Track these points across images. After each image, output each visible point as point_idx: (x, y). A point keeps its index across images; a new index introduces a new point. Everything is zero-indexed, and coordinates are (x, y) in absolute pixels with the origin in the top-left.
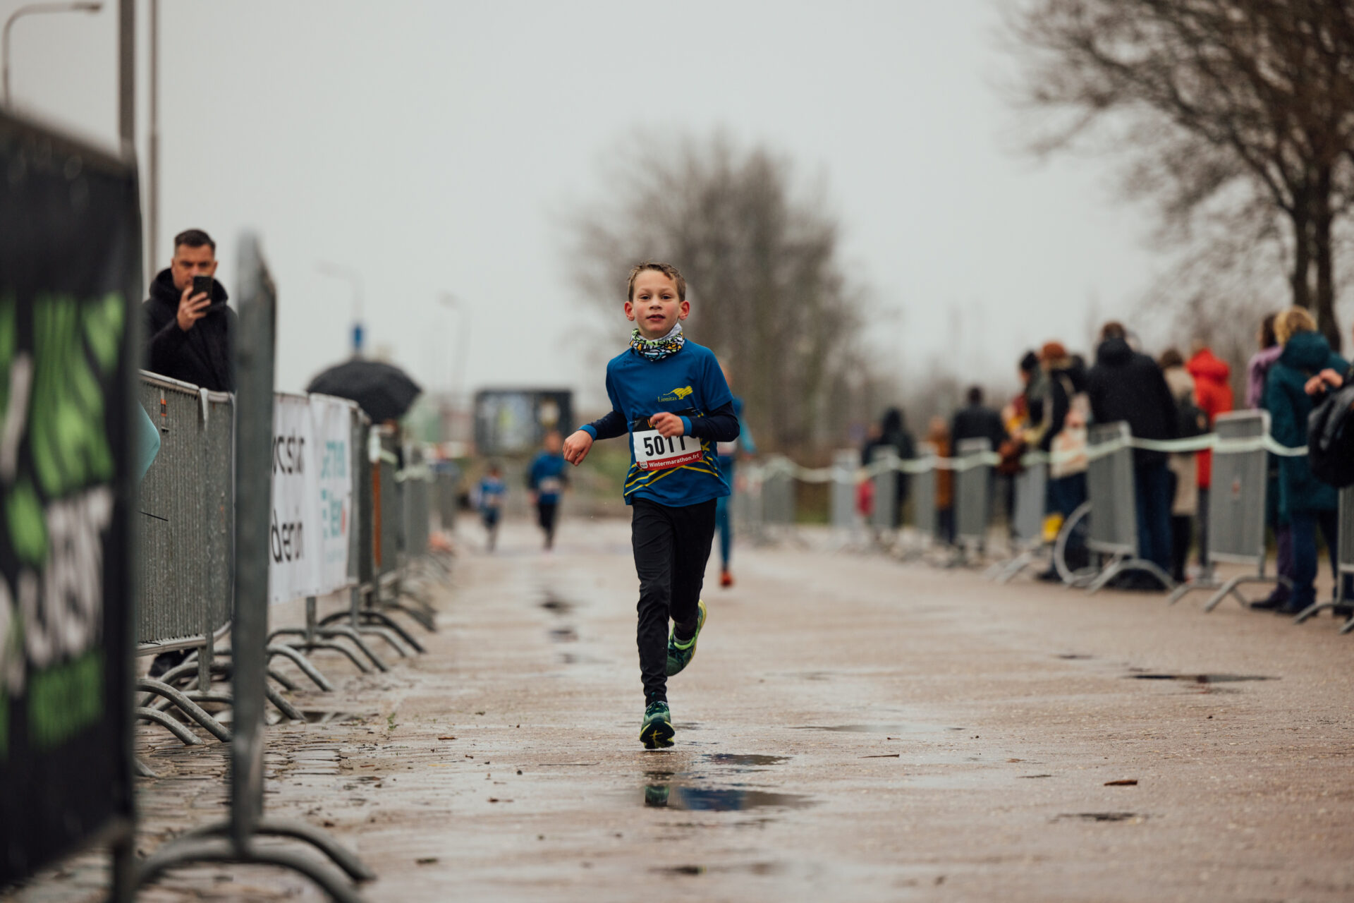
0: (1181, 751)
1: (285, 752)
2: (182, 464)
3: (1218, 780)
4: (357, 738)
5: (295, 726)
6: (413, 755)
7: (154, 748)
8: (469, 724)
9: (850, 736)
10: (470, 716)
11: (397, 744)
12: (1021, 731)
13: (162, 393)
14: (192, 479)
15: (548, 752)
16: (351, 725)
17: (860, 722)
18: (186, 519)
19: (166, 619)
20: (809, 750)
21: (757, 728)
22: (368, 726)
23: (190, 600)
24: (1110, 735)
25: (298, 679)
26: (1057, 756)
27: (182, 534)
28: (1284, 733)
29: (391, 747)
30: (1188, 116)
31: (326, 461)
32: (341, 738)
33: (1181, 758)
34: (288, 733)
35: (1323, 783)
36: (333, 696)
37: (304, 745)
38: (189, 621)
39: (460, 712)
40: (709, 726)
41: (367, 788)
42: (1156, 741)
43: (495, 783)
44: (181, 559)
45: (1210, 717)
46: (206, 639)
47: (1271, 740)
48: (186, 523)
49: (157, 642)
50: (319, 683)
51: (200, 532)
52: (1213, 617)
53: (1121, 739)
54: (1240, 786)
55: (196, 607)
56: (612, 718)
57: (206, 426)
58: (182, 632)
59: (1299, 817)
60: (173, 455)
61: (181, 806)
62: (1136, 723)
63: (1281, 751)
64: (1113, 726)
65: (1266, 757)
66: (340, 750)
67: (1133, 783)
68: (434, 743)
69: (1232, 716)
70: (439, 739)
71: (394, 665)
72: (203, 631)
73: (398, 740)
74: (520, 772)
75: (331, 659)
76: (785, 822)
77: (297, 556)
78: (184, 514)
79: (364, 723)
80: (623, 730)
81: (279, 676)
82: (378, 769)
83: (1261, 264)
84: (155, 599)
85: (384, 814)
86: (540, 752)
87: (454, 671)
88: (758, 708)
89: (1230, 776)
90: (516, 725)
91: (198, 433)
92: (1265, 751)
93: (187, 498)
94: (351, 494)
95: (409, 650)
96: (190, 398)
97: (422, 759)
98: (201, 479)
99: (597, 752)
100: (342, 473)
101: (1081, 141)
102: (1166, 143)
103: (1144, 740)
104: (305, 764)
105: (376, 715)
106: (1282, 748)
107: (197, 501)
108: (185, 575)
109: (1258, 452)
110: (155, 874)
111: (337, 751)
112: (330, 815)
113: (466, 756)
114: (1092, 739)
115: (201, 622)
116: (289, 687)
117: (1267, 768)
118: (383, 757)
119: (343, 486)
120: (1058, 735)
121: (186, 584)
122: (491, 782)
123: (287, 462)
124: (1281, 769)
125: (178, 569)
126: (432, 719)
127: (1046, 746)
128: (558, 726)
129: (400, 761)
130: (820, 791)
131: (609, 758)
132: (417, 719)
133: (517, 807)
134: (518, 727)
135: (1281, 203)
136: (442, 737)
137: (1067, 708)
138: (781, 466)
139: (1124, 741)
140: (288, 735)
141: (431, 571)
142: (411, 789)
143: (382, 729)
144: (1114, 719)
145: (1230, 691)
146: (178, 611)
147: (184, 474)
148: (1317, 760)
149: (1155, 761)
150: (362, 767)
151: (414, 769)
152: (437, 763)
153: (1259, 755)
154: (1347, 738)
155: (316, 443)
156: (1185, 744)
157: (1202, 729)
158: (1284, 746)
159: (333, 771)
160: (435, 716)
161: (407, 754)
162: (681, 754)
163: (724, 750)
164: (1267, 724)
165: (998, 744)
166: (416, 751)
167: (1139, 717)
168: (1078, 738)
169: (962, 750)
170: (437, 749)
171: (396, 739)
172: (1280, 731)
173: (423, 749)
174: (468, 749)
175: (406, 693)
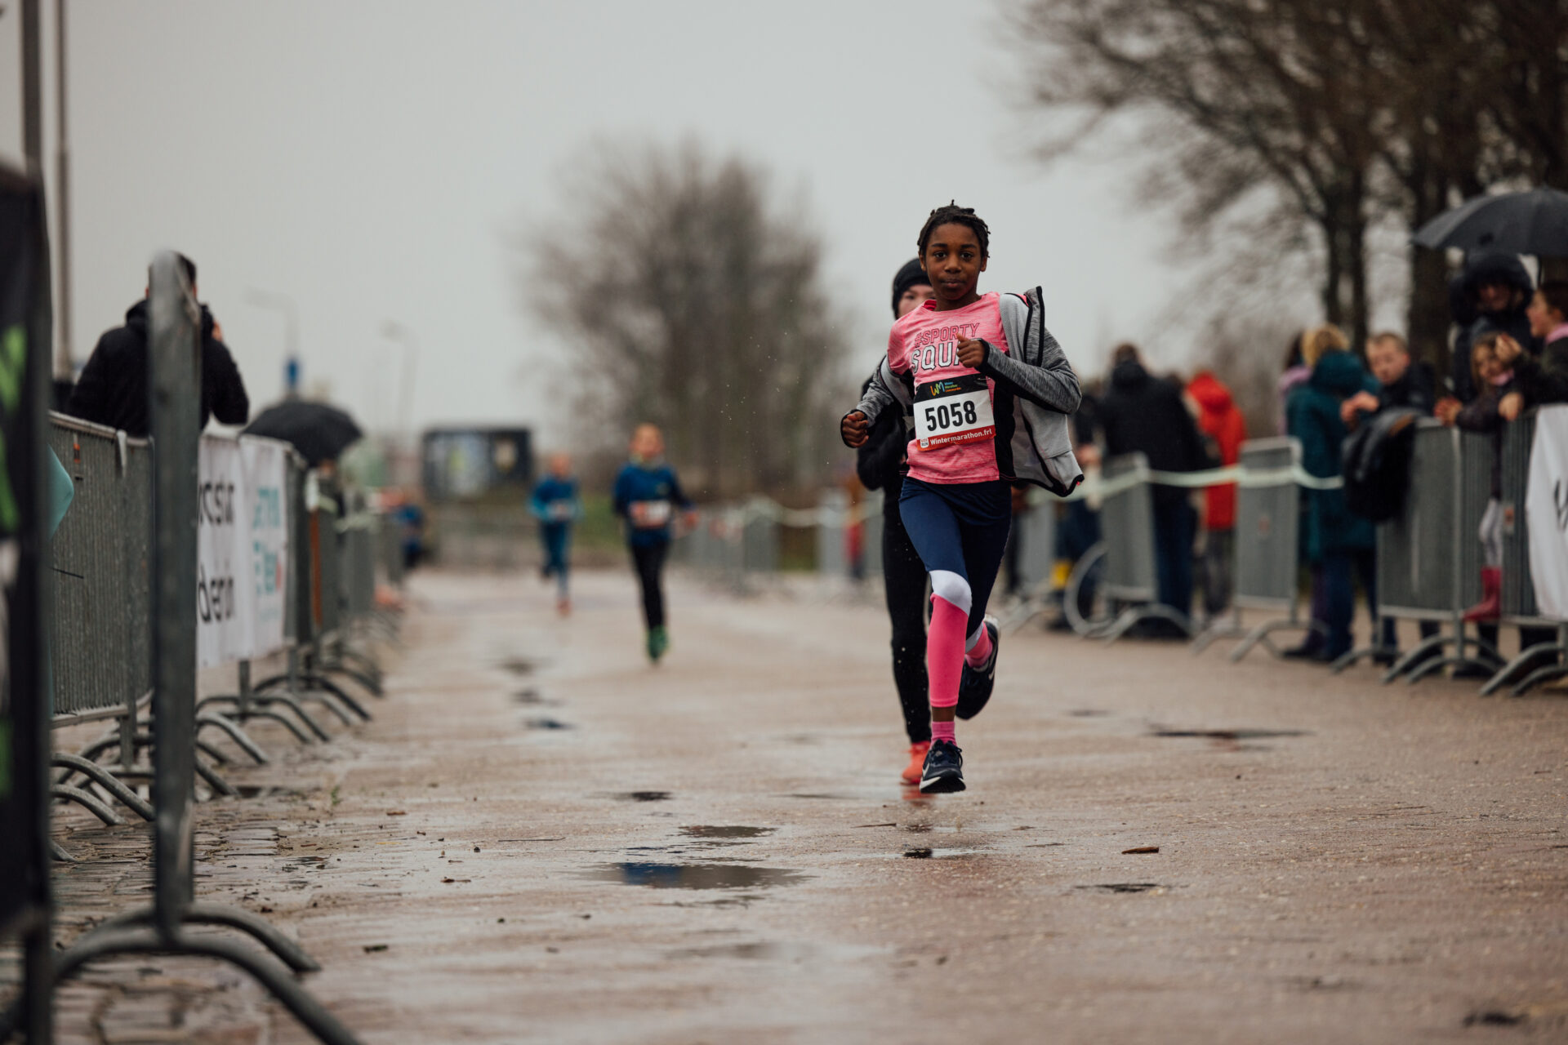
0: (1207, 814)
1: (217, 831)
2: (99, 516)
3: (1248, 846)
4: (297, 815)
5: (229, 803)
6: (359, 832)
7: (72, 829)
8: (420, 796)
9: (842, 805)
10: (422, 788)
11: (341, 821)
12: (1030, 796)
13: (75, 437)
14: (110, 531)
15: (507, 826)
16: (290, 801)
17: (851, 790)
18: (103, 576)
19: (83, 687)
20: (796, 820)
21: (739, 797)
22: (309, 802)
23: (110, 666)
24: (1128, 799)
25: (232, 751)
26: (1071, 823)
27: (100, 591)
28: (1320, 793)
29: (335, 824)
30: (1207, 116)
31: (258, 510)
32: (278, 814)
33: (1207, 822)
34: (220, 811)
35: (1362, 847)
36: (270, 769)
37: (238, 823)
38: (109, 688)
39: (411, 784)
40: (685, 796)
41: (309, 869)
42: (1179, 804)
43: (450, 862)
44: (98, 620)
45: (1239, 777)
46: (129, 709)
47: (1306, 801)
48: (104, 580)
49: (74, 712)
50: (254, 755)
51: (120, 590)
52: (1242, 667)
53: (1141, 803)
54: (1272, 852)
55: (117, 673)
56: (578, 789)
57: (124, 472)
58: (101, 701)
59: (1337, 884)
60: (88, 505)
61: (103, 893)
62: (1156, 784)
63: (1317, 813)
64: (1133, 789)
65: (1300, 820)
66: (279, 828)
67: (1155, 850)
68: (382, 819)
69: (1263, 775)
71: (337, 732)
72: (125, 700)
73: (343, 817)
74: (477, 850)
75: (267, 729)
76: (772, 899)
77: (229, 614)
78: (101, 570)
79: (304, 798)
80: (592, 802)
81: (209, 748)
82: (320, 849)
83: (1290, 280)
84: (70, 665)
85: (328, 898)
86: (499, 827)
87: (404, 739)
88: (740, 775)
89: (1260, 842)
90: (472, 798)
91: (116, 481)
92: (1299, 813)
93: (105, 553)
94: (287, 546)
95: (354, 718)
96: (106, 442)
97: (370, 837)
98: (120, 532)
99: (563, 825)
100: (276, 523)
101: (1090, 145)
102: (1183, 147)
103: (1166, 804)
104: (239, 845)
105: (318, 789)
106: (1317, 810)
107: (117, 557)
108: (103, 638)
109: (1288, 485)
110: (74, 968)
111: (274, 829)
112: (267, 899)
113: (418, 833)
114: (1109, 802)
115: (123, 689)
116: (221, 760)
117: (1301, 831)
118: (326, 835)
119: (278, 537)
120: (1071, 799)
121: (106, 648)
122: (445, 861)
123: (215, 511)
124: (1316, 832)
125: (96, 631)
126: (380, 793)
127: (1058, 811)
128: (520, 798)
129: (345, 839)
130: (810, 865)
131: (576, 832)
132: (364, 793)
133: (474, 888)
134: (475, 799)
135: (1307, 210)
136: (392, 812)
137: (1081, 769)
138: (763, 508)
139: (1144, 805)
140: (220, 813)
141: (377, 630)
142: (358, 870)
143: (325, 804)
144: (1133, 781)
145: (1260, 749)
146: (96, 678)
147: (101, 526)
148: (1356, 822)
149: (1178, 826)
150: (302, 846)
151: (361, 848)
152: (385, 840)
153: (1292, 818)
154: (1389, 797)
155: (247, 491)
156: (1211, 807)
157: (1229, 790)
158: (1319, 808)
159: (270, 851)
160: (384, 789)
161: (352, 831)
162: (655, 827)
163: (702, 821)
164: (1301, 784)
165: (1004, 810)
166: (362, 828)
167: (1160, 778)
168: (1093, 802)
169: (965, 817)
170: (385, 825)
171: (341, 815)
172: (1315, 791)
173: (370, 826)
174: (420, 825)
175: (351, 765)
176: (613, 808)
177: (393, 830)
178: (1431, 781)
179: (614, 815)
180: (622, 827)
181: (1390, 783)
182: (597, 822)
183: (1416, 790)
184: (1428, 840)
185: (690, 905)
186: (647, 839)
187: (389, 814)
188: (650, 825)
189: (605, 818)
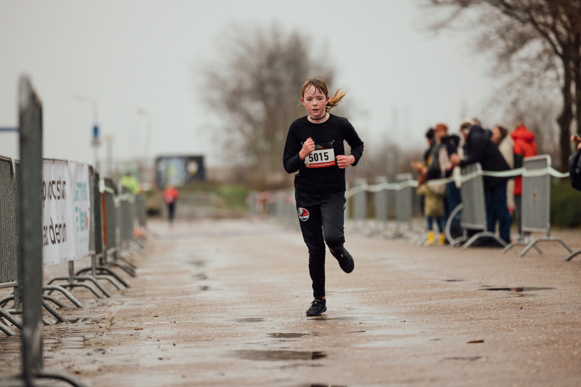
0: (506, 325)
1: (57, 338)
2: (3, 195)
3: (524, 339)
4: (94, 330)
5: (63, 326)
6: (122, 338)
8: (150, 322)
9: (341, 322)
10: (151, 318)
11: (113, 333)
12: (426, 318)
14: (8, 202)
15: (188, 334)
16: (91, 324)
17: (346, 316)
18: (5, 223)
21: (294, 320)
22: (99, 324)
23: (9, 264)
24: (471, 319)
25: (65, 302)
26: (444, 330)
27: (4, 231)
28: (558, 315)
29: (110, 334)
30: (509, 10)
31: (77, 192)
32: (84, 330)
33: (506, 329)
34: (59, 329)
35: (576, 339)
36: (83, 310)
37: (67, 334)
38: (9, 274)
39: (146, 316)
40: (270, 319)
41: (97, 354)
42: (494, 321)
43: (162, 350)
44: (3, 243)
45: (521, 308)
46: (18, 283)
47: (551, 318)
48: (5, 225)
50: (75, 304)
51: (13, 229)
52: (526, 259)
53: (476, 320)
54: (535, 342)
55: (12, 267)
56: (222, 317)
57: (14, 176)
58: (5, 280)
61: (4, 366)
62: (484, 312)
63: (556, 324)
64: (473, 314)
65: (549, 327)
66: (85, 336)
67: (481, 341)
68: (132, 332)
69: (532, 307)
70: (135, 329)
71: (114, 294)
72: (16, 279)
73: (114, 331)
74: (174, 345)
75: (82, 292)
77: (63, 240)
78: (4, 220)
79: (98, 323)
80: (228, 322)
81: (55, 300)
82: (104, 345)
83: (547, 83)
85: (106, 367)
86: (185, 335)
87: (143, 296)
88: (296, 310)
89: (530, 337)
90: (173, 322)
91: (11, 180)
92: (548, 324)
93: (6, 212)
94: (90, 209)
95: (121, 286)
96: (6, 162)
97: (126, 339)
98: (13, 203)
99: (214, 334)
100: (85, 199)
101: (455, 23)
102: (498, 23)
103: (488, 321)
104: (67, 344)
105: (104, 319)
106: (556, 323)
107: (11, 214)
108: (6, 251)
109: (545, 176)
111: (83, 336)
112: (78, 368)
113: (148, 338)
114: (462, 320)
115: (15, 274)
116: (60, 306)
117: (549, 332)
118: (106, 339)
119: (86, 205)
120: (445, 319)
121: (7, 256)
122: (160, 350)
123: (57, 194)
124: (556, 332)
125: (2, 248)
126: (132, 320)
127: (439, 325)
128: (195, 321)
129: (115, 340)
131: (219, 337)
132: (124, 320)
133: (172, 362)
134: (175, 322)
135: (556, 52)
136: (137, 328)
137: (450, 306)
139: (478, 321)
141: (133, 246)
142: (120, 354)
143: (107, 325)
144: (473, 311)
145: (531, 295)
146: (3, 269)
147: (4, 200)
148: (574, 328)
149: (493, 330)
150: (96, 344)
151: (122, 345)
152: (133, 341)
153: (545, 326)
155: (71, 184)
156: (509, 322)
157: (517, 314)
158: (557, 322)
159: (81, 346)
160: (134, 319)
161: (118, 337)
162: (255, 333)
163: (278, 331)
164: (550, 311)
165: (414, 324)
166: (123, 336)
167: (486, 309)
168: (455, 320)
169: (396, 328)
170: (133, 334)
171: (113, 330)
172: (556, 314)
173: (127, 335)
174: (149, 334)
175: (120, 307)
176: (238, 325)
177: (137, 336)
179: (237, 328)
180: (241, 334)
182: (229, 332)
185: (270, 368)
186: (252, 339)
188: (253, 333)
189: (233, 330)
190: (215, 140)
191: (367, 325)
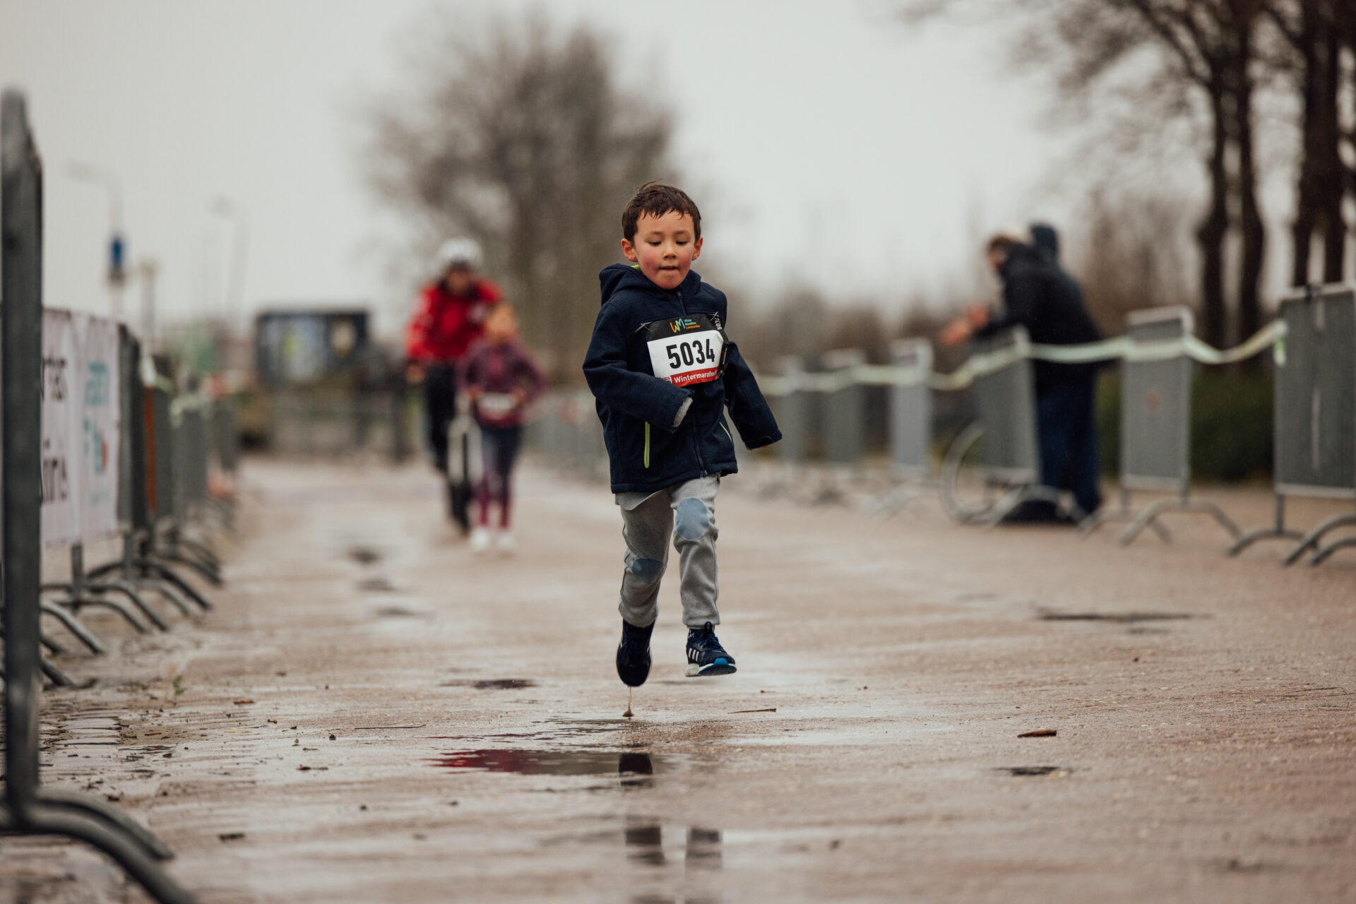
0: (1105, 697)
1: (55, 721)
3: (1151, 729)
4: (139, 705)
5: (65, 694)
6: (206, 721)
8: (268, 685)
9: (717, 691)
10: (270, 677)
11: (185, 710)
12: (916, 680)
15: (363, 714)
16: (129, 691)
20: (670, 706)
22: (150, 691)
24: (1021, 682)
25: (66, 641)
26: (961, 706)
28: (1224, 675)
29: (179, 714)
31: (89, 385)
32: (120, 704)
33: (1105, 705)
34: (56, 701)
35: (1273, 729)
36: (106, 659)
37: (77, 713)
39: (258, 673)
40: (551, 682)
41: (155, 758)
42: (1075, 688)
43: (304, 749)
45: (1136, 660)
47: (1209, 683)
50: (89, 644)
52: (1132, 550)
53: (1034, 686)
54: (1177, 734)
59: (1249, 766)
62: (1048, 668)
63: (1222, 696)
64: (1025, 673)
65: (1205, 702)
66: (120, 718)
67: (1052, 734)
68: (229, 708)
69: (1161, 657)
71: (177, 621)
73: (188, 705)
74: (332, 738)
75: (102, 618)
79: (145, 688)
80: (450, 690)
82: (166, 738)
85: (177, 786)
86: (354, 715)
89: (1163, 724)
90: (323, 687)
92: (1203, 696)
95: (193, 607)
97: (218, 725)
99: (422, 713)
100: (108, 401)
103: (1061, 687)
104: (80, 734)
105: (159, 679)
106: (1222, 692)
109: (1178, 359)
111: (115, 718)
112: (113, 788)
113: (269, 721)
114: (1000, 687)
116: (56, 650)
117: (1206, 714)
118: (170, 724)
120: (960, 683)
122: (300, 749)
124: (1223, 714)
126: (225, 681)
127: (946, 696)
128: (374, 686)
129: (192, 728)
131: (436, 720)
132: (208, 681)
133: (332, 776)
134: (327, 688)
136: (239, 700)
137: (968, 654)
139: (1038, 689)
140: (57, 703)
141: (211, 518)
142: (207, 758)
143: (167, 694)
144: (1024, 664)
145: (1157, 632)
148: (1264, 704)
149: (1075, 709)
150: (146, 735)
151: (208, 737)
152: (234, 729)
153: (1196, 701)
154: (1297, 679)
155: (78, 365)
156: (1110, 690)
157: (1127, 673)
158: (1224, 690)
159: (114, 740)
160: (229, 679)
161: (198, 720)
162: (520, 713)
164: (1203, 666)
165: (890, 695)
166: (209, 717)
167: (1052, 662)
168: (983, 686)
169: (849, 702)
170: (233, 714)
171: (186, 704)
172: (1219, 673)
173: (218, 715)
174: (271, 713)
175: (192, 654)
176: (475, 695)
177: (242, 719)
178: (1341, 662)
179: (475, 702)
180: (485, 714)
181: (1298, 664)
182: (458, 709)
183: (1326, 671)
184: (1343, 720)
185: (564, 791)
186: (512, 727)
187: (236, 703)
188: (514, 712)
189: (466, 705)
190: (392, 273)
191: (780, 696)
